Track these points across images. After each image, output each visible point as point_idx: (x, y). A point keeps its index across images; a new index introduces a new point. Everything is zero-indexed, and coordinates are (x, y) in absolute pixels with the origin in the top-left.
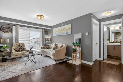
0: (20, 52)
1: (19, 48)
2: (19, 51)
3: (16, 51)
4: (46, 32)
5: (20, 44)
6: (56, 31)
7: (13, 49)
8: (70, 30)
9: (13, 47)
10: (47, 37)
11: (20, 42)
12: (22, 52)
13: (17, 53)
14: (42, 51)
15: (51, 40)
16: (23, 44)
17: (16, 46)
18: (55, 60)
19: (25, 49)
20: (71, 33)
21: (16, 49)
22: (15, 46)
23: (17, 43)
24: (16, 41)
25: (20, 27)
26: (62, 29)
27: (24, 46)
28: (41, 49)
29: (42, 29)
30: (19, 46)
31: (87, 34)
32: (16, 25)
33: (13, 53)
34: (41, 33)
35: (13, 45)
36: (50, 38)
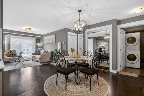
0: (12, 57)
1: (10, 54)
2: (10, 56)
3: (8, 56)
4: (38, 40)
5: (12, 51)
6: (46, 40)
7: (5, 55)
8: (55, 39)
9: (5, 53)
10: (39, 44)
11: (12, 48)
12: (13, 57)
13: (8, 58)
14: (33, 57)
15: (42, 47)
16: (15, 51)
17: (8, 52)
18: (41, 63)
19: (16, 55)
20: (56, 42)
21: (8, 54)
22: (6, 52)
23: (9, 50)
24: (8, 48)
25: (11, 36)
26: (50, 38)
27: (15, 52)
28: (32, 55)
29: (34, 37)
30: (11, 53)
31: (64, 42)
32: (8, 34)
33: (5, 57)
34: (33, 41)
35: (5, 52)
36: (42, 45)
